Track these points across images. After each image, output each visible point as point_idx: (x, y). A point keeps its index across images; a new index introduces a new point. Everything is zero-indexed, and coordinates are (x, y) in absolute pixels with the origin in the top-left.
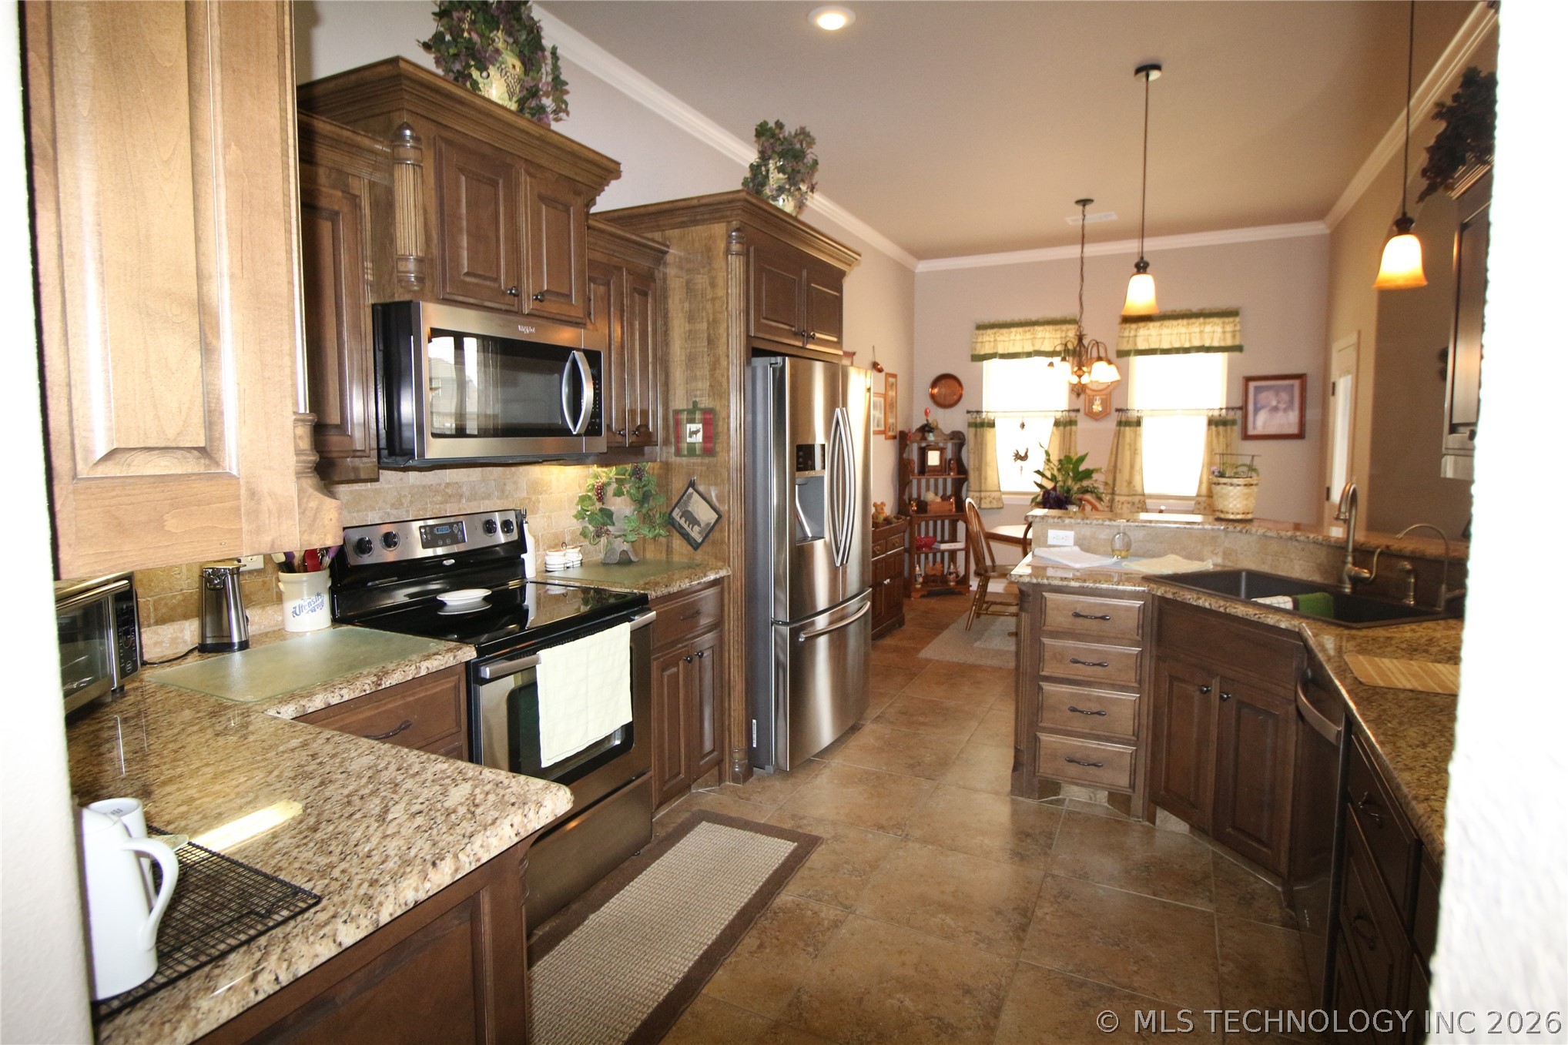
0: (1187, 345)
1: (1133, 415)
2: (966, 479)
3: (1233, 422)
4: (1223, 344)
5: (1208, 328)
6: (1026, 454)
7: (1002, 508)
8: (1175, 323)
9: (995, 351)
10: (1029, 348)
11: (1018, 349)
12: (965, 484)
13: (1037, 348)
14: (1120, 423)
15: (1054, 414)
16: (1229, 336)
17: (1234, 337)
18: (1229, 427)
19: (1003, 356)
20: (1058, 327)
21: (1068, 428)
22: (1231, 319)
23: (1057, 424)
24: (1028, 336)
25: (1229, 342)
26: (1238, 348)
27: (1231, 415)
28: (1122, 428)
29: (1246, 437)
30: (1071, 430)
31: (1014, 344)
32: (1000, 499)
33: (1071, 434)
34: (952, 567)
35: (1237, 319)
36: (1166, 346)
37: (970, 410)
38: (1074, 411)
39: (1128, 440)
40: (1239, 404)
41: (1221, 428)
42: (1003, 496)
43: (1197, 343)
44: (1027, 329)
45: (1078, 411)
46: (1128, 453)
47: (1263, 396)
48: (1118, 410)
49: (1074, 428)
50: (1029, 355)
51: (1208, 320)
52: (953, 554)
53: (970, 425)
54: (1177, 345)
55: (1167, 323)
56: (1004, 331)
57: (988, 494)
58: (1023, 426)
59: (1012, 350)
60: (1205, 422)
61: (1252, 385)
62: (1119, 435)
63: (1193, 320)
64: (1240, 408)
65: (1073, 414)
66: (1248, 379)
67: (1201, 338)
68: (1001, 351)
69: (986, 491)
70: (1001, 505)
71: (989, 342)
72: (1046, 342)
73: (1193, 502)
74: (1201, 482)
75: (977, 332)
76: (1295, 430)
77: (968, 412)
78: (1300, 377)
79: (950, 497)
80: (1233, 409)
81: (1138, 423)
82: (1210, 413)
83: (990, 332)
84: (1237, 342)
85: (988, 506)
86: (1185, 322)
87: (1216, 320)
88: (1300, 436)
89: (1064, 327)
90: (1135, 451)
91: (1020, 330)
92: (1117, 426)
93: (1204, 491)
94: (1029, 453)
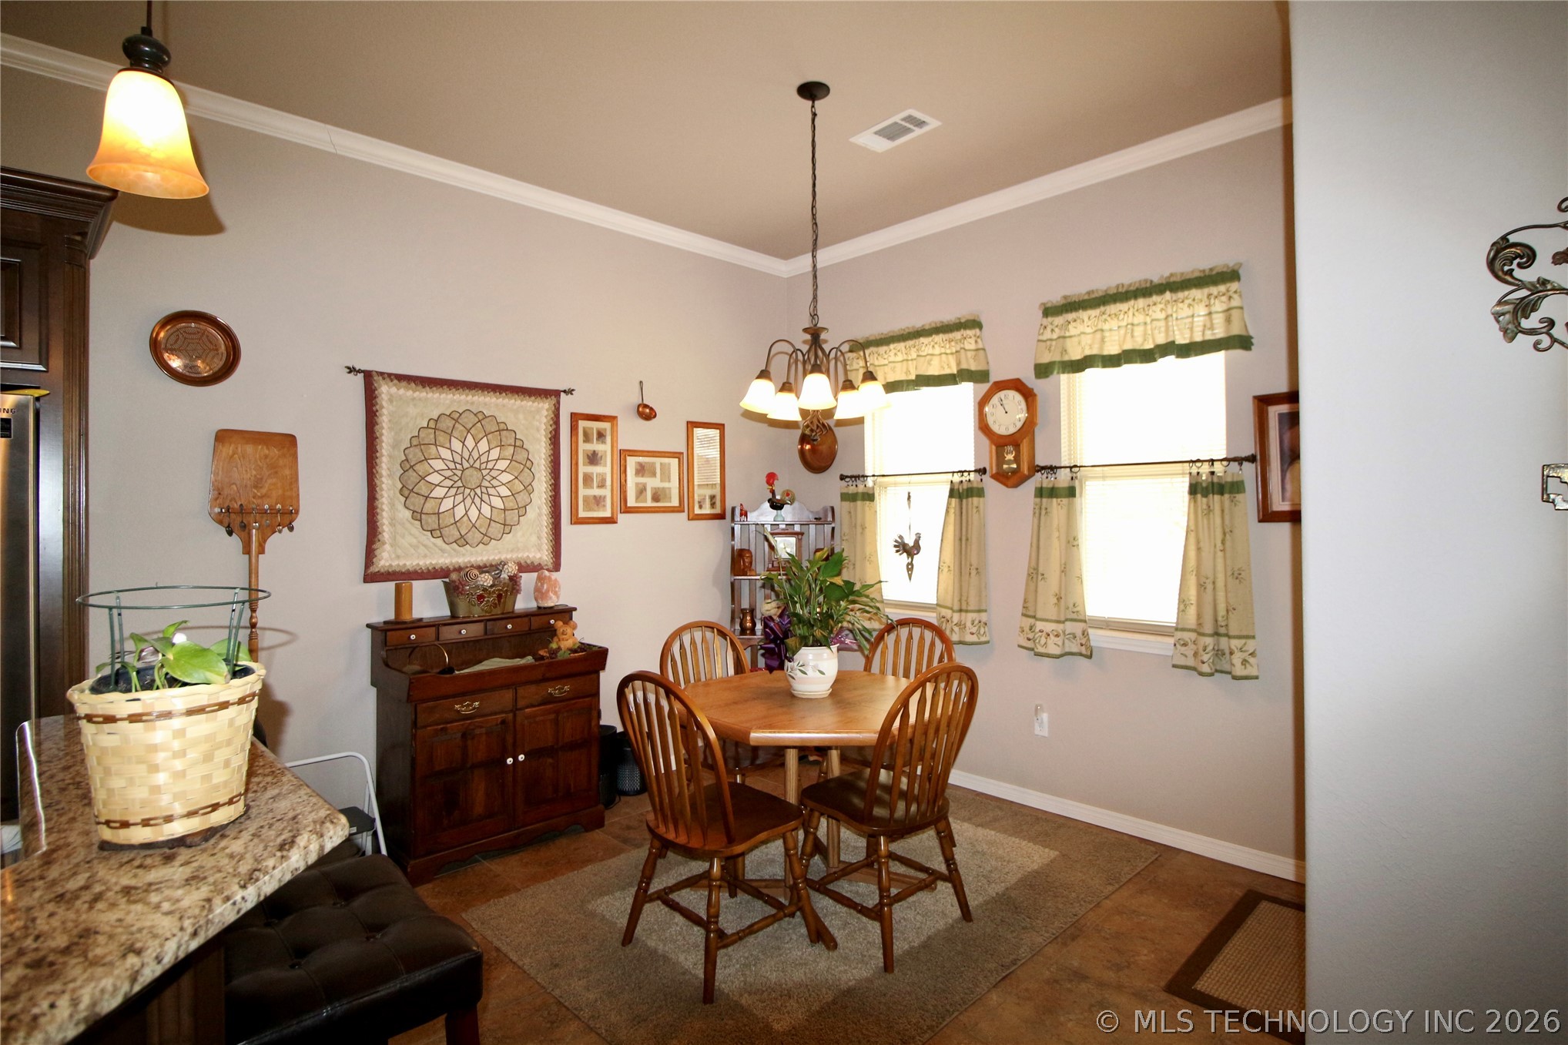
1: (1065, 476)
3: (1236, 487)
4: (1211, 337)
5: (1184, 311)
6: (917, 542)
8: (1123, 306)
10: (911, 374)
14: (1044, 493)
15: (950, 476)
16: (1219, 320)
17: (1228, 320)
18: (1231, 498)
22: (1222, 288)
23: (953, 494)
24: (914, 354)
25: (1219, 333)
27: (1240, 473)
28: (1046, 502)
29: (1269, 516)
30: (975, 503)
31: (893, 369)
35: (1233, 286)
36: (1113, 349)
38: (979, 471)
39: (1056, 522)
40: (1249, 448)
41: (1216, 500)
43: (1162, 339)
44: (910, 343)
45: (985, 471)
48: (1042, 469)
49: (981, 500)
51: (1181, 295)
53: (845, 497)
54: (1129, 347)
55: (1113, 308)
56: (882, 349)
58: (909, 498)
59: (891, 378)
60: (1184, 487)
61: (1272, 411)
62: (1040, 513)
63: (1155, 298)
64: (1252, 459)
65: (977, 477)
66: (1264, 401)
67: (1169, 330)
72: (936, 361)
73: (1171, 641)
77: (842, 477)
80: (1240, 460)
81: (1072, 492)
82: (1195, 470)
84: (1236, 330)
87: (1195, 293)
89: (957, 335)
91: (901, 345)
92: (1036, 496)
93: (1191, 619)
94: (920, 542)
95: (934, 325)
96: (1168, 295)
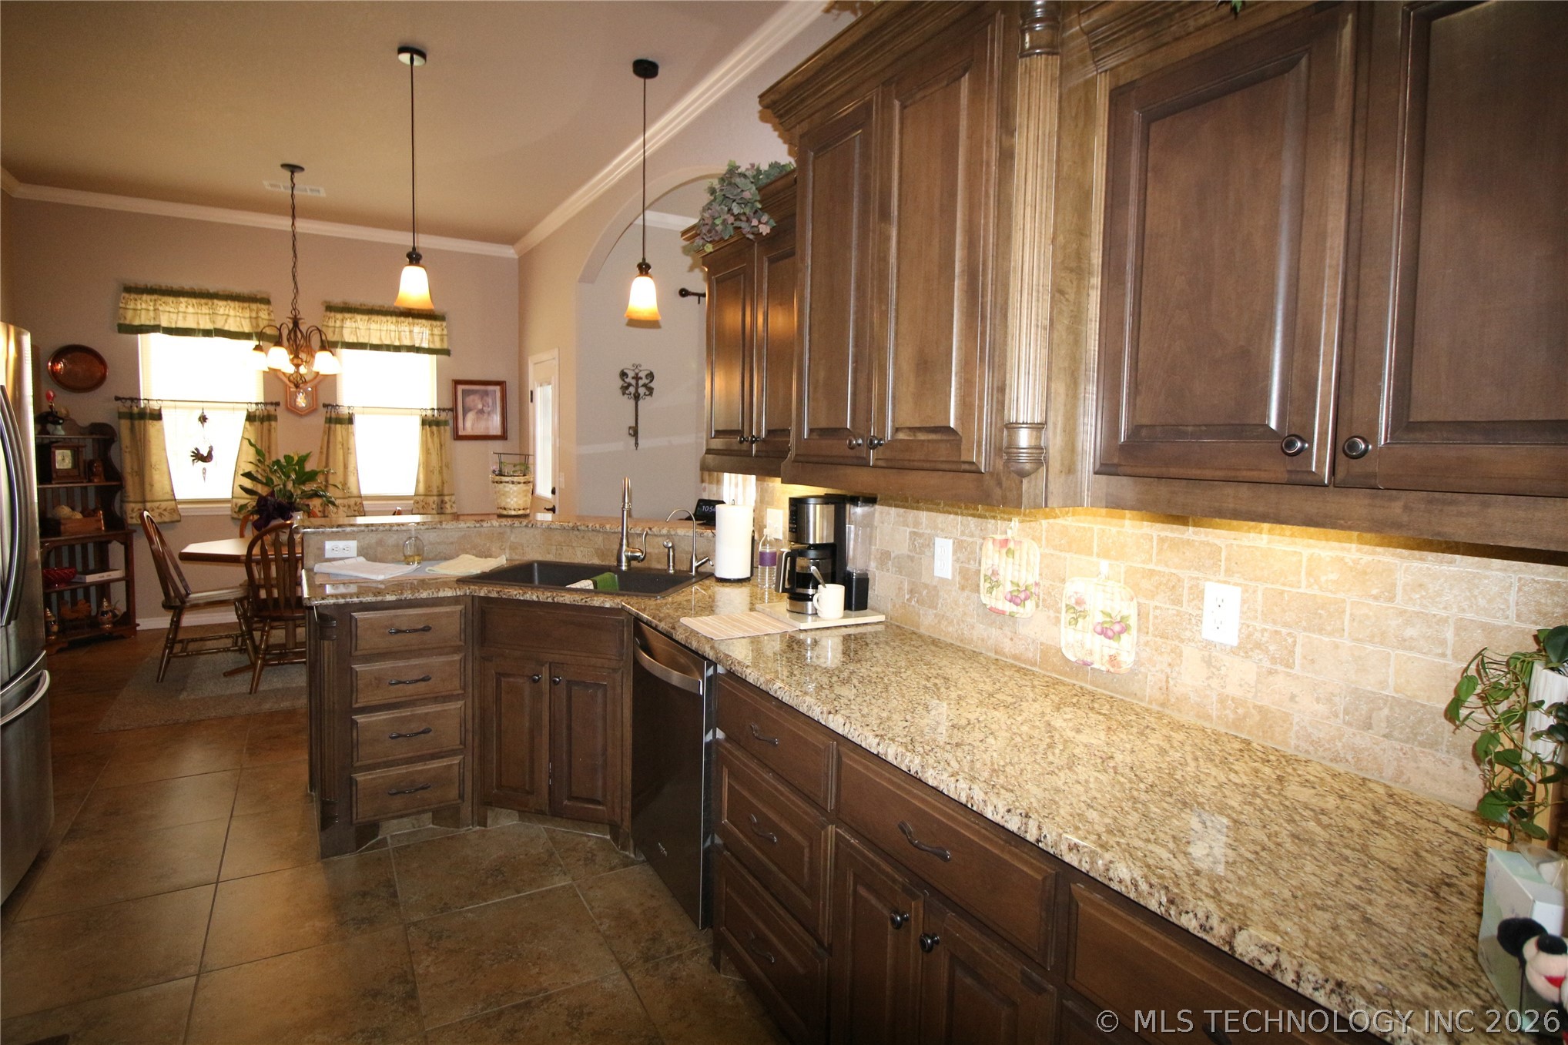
0: (397, 343)
1: (345, 411)
2: (121, 487)
3: (446, 423)
4: (432, 346)
5: (416, 329)
6: (210, 452)
7: (179, 521)
8: (384, 319)
9: (157, 323)
10: (209, 326)
11: (190, 324)
12: (119, 494)
13: (219, 326)
14: (329, 420)
15: (246, 406)
16: (437, 339)
17: (442, 340)
18: (442, 427)
19: (170, 331)
20: (246, 305)
21: (266, 424)
22: (438, 323)
23: (250, 418)
24: (205, 310)
25: (438, 345)
26: (445, 352)
27: (443, 416)
28: (333, 426)
29: (458, 437)
30: (270, 425)
31: (185, 318)
32: (175, 510)
33: (269, 431)
34: (105, 604)
35: (444, 324)
36: (376, 341)
37: (121, 396)
38: (272, 404)
39: (339, 438)
40: (448, 405)
41: (434, 428)
42: (179, 506)
43: (407, 342)
44: (203, 301)
45: (277, 404)
46: (340, 453)
47: (470, 399)
48: (325, 406)
49: (273, 423)
50: (207, 333)
51: (416, 321)
52: (104, 588)
53: (122, 416)
54: (388, 342)
55: (375, 318)
56: (170, 299)
57: (157, 504)
58: (203, 419)
59: (181, 324)
60: (418, 422)
61: (460, 388)
62: (328, 433)
63: (402, 319)
64: (451, 410)
65: (271, 408)
66: (457, 382)
67: (412, 338)
68: (164, 324)
69: (153, 501)
70: (176, 518)
71: (143, 310)
72: (231, 320)
73: (412, 502)
74: (418, 481)
75: (126, 295)
76: (498, 432)
77: (117, 399)
78: (500, 383)
79: (95, 511)
80: (444, 410)
81: (350, 420)
82: (424, 413)
83: (146, 297)
84: (445, 346)
85: (158, 520)
86: (394, 319)
87: (424, 321)
88: (503, 437)
89: (254, 306)
90: (347, 450)
91: (193, 301)
92: (326, 422)
93: (422, 490)
94: (213, 453)
95: (227, 293)
96: (410, 319)
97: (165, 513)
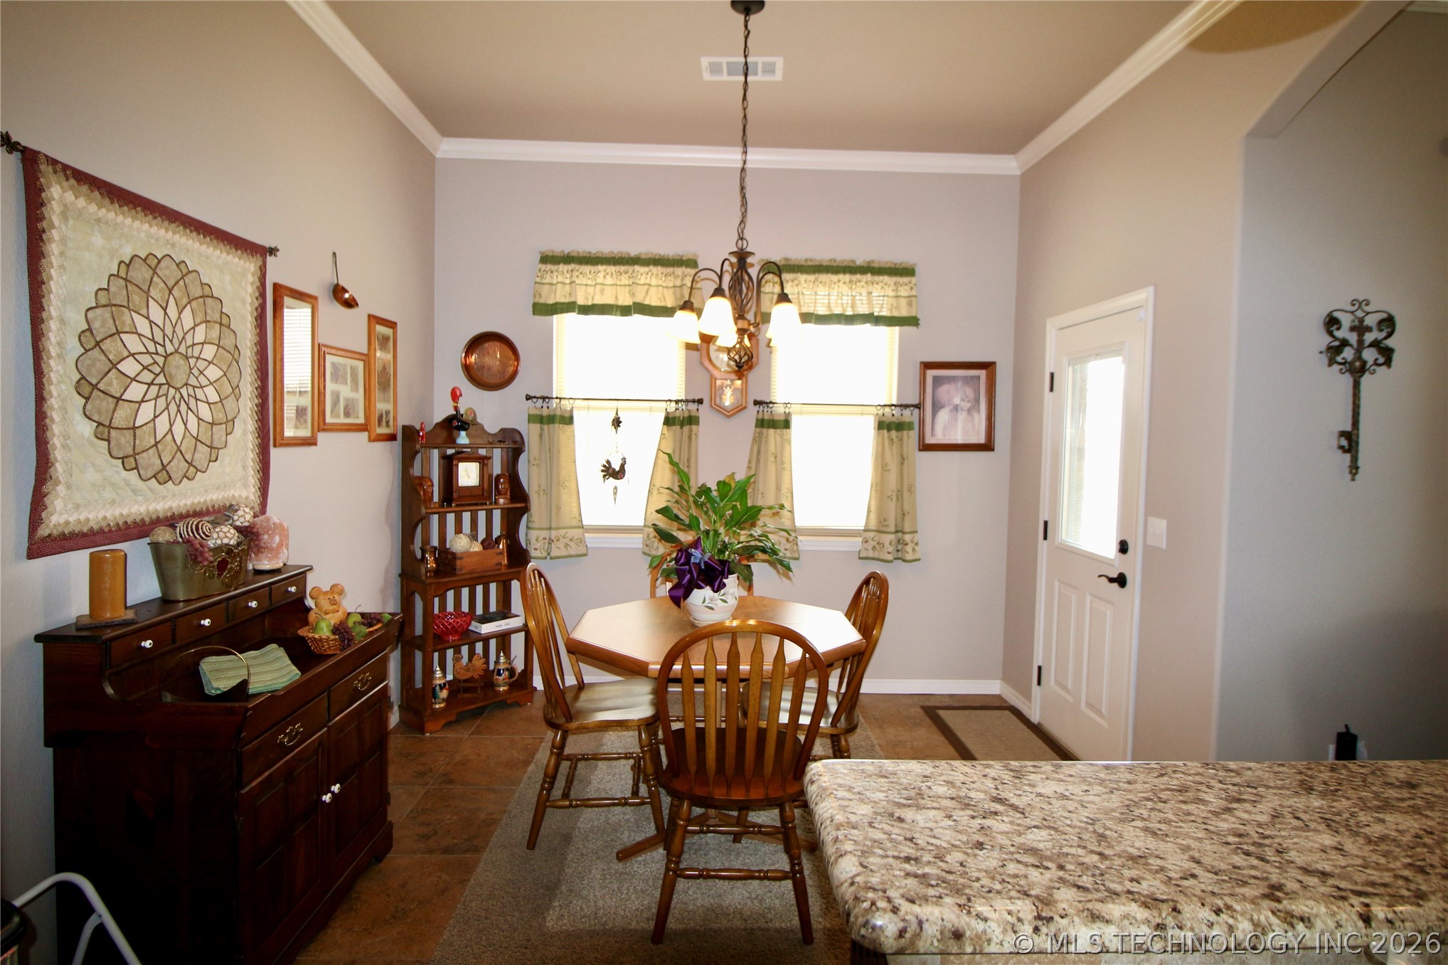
0: (849, 312)
1: (779, 410)
2: (526, 509)
3: (909, 426)
4: (896, 314)
5: (876, 290)
6: (622, 466)
7: (586, 555)
8: (834, 278)
9: (572, 300)
10: (626, 300)
11: (607, 299)
12: (525, 518)
13: (638, 300)
14: (762, 423)
15: (664, 404)
16: (903, 302)
17: (908, 304)
18: (905, 432)
19: (586, 310)
20: (670, 270)
21: (686, 428)
22: (906, 280)
23: (669, 421)
24: (625, 280)
25: (904, 312)
26: (912, 321)
27: (908, 415)
28: (765, 430)
29: (925, 447)
30: (691, 431)
31: (602, 291)
32: (582, 541)
33: (690, 438)
34: (502, 660)
35: (914, 280)
36: (822, 311)
37: (532, 394)
38: (694, 401)
39: (772, 448)
40: (913, 398)
41: (894, 433)
42: (586, 535)
43: (863, 309)
44: (623, 269)
45: (700, 401)
46: (772, 468)
47: (944, 390)
48: (756, 403)
49: (694, 427)
50: (626, 311)
51: (877, 278)
52: (504, 639)
53: (532, 419)
54: (838, 311)
55: (824, 277)
56: (586, 269)
57: (562, 532)
58: (617, 423)
59: (599, 300)
60: (869, 423)
61: (931, 373)
62: (758, 441)
63: (858, 276)
64: (917, 406)
65: (693, 407)
66: (927, 366)
67: (870, 303)
68: (581, 302)
69: (558, 528)
70: (583, 551)
71: (561, 283)
72: (653, 291)
73: (860, 539)
74: (869, 511)
75: (543, 267)
76: (981, 439)
77: (528, 398)
78: (988, 366)
79: (497, 541)
80: (906, 406)
81: (786, 424)
82: (880, 412)
83: (563, 267)
84: (912, 313)
85: (564, 553)
86: (847, 277)
87: (886, 278)
88: (987, 446)
89: (680, 271)
90: (781, 465)
91: (611, 269)
92: (756, 426)
93: (873, 525)
94: (626, 467)
95: (652, 257)
96: (869, 276)
97: (571, 544)
